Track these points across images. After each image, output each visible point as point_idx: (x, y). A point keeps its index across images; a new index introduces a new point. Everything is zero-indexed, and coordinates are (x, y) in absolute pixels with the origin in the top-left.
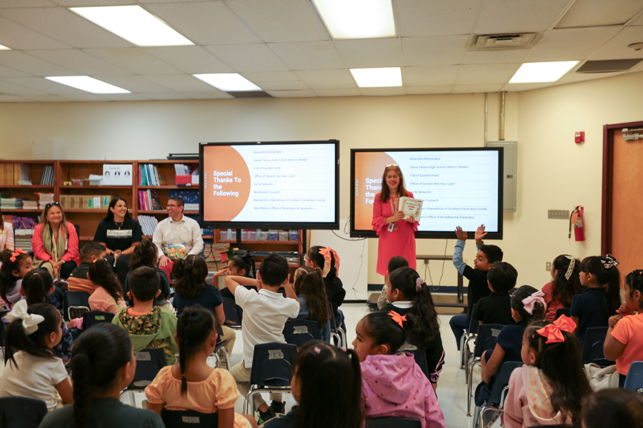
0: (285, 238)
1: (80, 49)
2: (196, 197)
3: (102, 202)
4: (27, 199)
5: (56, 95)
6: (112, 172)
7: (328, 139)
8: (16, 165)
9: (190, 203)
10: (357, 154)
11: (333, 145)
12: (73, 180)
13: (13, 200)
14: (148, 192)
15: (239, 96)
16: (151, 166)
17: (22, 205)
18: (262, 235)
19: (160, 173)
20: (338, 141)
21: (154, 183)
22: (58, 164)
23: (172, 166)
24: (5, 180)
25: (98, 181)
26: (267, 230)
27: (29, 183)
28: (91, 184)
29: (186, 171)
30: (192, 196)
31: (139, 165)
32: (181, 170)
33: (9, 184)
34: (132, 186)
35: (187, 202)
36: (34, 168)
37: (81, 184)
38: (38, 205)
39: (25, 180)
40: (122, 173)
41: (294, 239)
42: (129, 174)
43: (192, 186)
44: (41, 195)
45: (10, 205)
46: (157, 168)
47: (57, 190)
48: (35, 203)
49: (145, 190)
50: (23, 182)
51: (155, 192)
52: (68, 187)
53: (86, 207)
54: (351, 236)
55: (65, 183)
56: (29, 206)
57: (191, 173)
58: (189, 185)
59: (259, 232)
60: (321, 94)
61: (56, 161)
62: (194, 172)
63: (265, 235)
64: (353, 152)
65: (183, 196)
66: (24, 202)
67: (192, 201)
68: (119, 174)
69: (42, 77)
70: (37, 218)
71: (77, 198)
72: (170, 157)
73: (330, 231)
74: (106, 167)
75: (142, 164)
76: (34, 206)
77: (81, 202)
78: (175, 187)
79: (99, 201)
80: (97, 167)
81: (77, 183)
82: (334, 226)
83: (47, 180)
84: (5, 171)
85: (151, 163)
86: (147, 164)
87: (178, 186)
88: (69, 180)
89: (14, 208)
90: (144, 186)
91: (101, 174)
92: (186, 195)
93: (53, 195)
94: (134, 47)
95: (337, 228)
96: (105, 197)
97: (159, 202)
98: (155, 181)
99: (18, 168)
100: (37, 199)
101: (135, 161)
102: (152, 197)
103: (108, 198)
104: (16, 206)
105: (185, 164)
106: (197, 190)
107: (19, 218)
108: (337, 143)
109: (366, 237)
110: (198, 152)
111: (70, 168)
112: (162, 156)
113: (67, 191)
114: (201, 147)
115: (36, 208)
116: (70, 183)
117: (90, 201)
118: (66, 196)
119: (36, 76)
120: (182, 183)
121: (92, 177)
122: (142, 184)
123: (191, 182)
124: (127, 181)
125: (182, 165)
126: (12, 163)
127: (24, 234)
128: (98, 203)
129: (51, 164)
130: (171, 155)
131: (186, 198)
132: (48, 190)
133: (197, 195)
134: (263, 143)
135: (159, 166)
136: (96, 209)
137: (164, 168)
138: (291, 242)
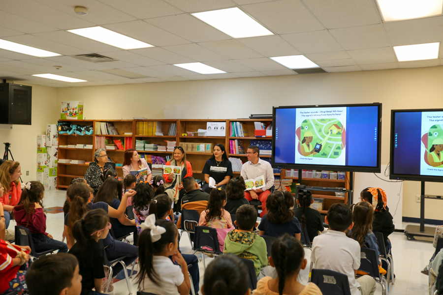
0: (335, 177)
1: (196, 43)
2: (269, 145)
3: (205, 148)
4: (160, 145)
5: (179, 76)
6: (213, 127)
7: (372, 103)
8: (154, 122)
9: (264, 149)
10: (396, 113)
11: (377, 107)
12: (188, 132)
13: (152, 145)
14: (236, 141)
15: (302, 72)
16: (238, 123)
17: (157, 148)
18: (316, 174)
19: (244, 128)
20: (381, 104)
21: (240, 135)
22: (179, 122)
23: (252, 123)
24: (148, 132)
25: (204, 133)
26: (320, 171)
27: (161, 134)
28: (199, 135)
29: (262, 126)
30: (266, 144)
31: (231, 122)
32: (259, 126)
33: (150, 135)
34: (225, 137)
35: (262, 149)
36: (165, 124)
37: (193, 135)
38: (167, 149)
39: (159, 132)
40: (219, 128)
41: (341, 178)
42: (224, 128)
43: (266, 137)
44: (169, 142)
45: (150, 148)
46: (242, 125)
47: (178, 139)
48: (164, 147)
49: (234, 140)
50: (158, 134)
51: (241, 141)
52: (184, 137)
53: (195, 151)
54: (390, 178)
55: (183, 135)
56: (161, 149)
57: (266, 128)
58: (265, 136)
59: (314, 172)
60: (365, 68)
61: (178, 120)
62: (268, 128)
63: (319, 174)
64: (394, 112)
65: (260, 145)
66: (158, 146)
67: (266, 148)
68: (217, 128)
69: (171, 64)
70: (165, 157)
71: (190, 144)
72: (252, 117)
73: (373, 173)
74: (209, 124)
75: (233, 122)
76: (164, 149)
77: (193, 147)
78: (255, 138)
79: (204, 147)
80: (203, 124)
81: (190, 135)
82: (376, 169)
83: (172, 133)
84: (148, 126)
85: (239, 121)
86: (236, 121)
87: (256, 137)
88: (185, 133)
89: (152, 150)
90: (233, 137)
91: (206, 129)
92: (262, 144)
93: (175, 142)
94: (232, 39)
95: (379, 171)
96: (207, 144)
97: (243, 148)
98: (241, 133)
99: (155, 124)
100: (166, 145)
101: (228, 120)
102: (239, 145)
103: (209, 145)
104: (154, 149)
105: (262, 122)
106: (270, 140)
107: (155, 157)
108: (379, 106)
109: (404, 180)
110: (272, 114)
111: (187, 124)
112: (246, 116)
113: (184, 140)
114: (275, 109)
115: (165, 151)
116: (186, 135)
117: (198, 147)
118: (183, 143)
119: (168, 64)
120: (259, 135)
121: (200, 131)
122: (232, 136)
123: (265, 135)
124: (222, 133)
125: (260, 123)
126: (152, 121)
127: (158, 167)
128: (202, 148)
129: (175, 122)
130: (252, 115)
131: (261, 146)
132: (173, 139)
133: (270, 144)
134: (320, 106)
135: (244, 123)
136: (202, 152)
137: (247, 124)
138: (339, 180)
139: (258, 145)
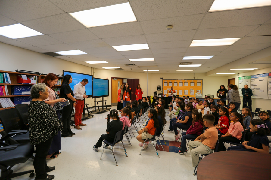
9: (25, 91)
14: (6, 87)
16: (8, 75)
23: (20, 75)
29: (26, 78)
30: (27, 88)
32: (24, 77)
35: (24, 91)
46: (10, 76)
49: (3, 86)
51: (9, 86)
65: (22, 89)
67: (26, 91)
75: (2, 72)
85: (8, 73)
90: (3, 84)
92: (24, 88)
105: (25, 75)
112: (13, 70)
120: (26, 83)
122: (1, 83)
123: (30, 83)
130: (17, 70)
131: (23, 89)
133: (29, 88)
135: (11, 74)
137: (16, 76)
139: (21, 89)
